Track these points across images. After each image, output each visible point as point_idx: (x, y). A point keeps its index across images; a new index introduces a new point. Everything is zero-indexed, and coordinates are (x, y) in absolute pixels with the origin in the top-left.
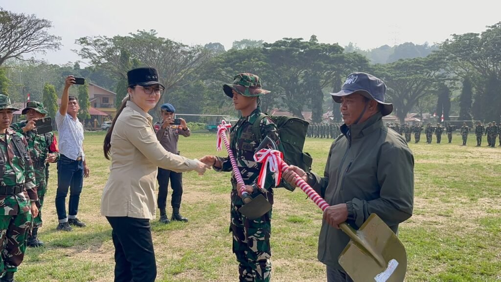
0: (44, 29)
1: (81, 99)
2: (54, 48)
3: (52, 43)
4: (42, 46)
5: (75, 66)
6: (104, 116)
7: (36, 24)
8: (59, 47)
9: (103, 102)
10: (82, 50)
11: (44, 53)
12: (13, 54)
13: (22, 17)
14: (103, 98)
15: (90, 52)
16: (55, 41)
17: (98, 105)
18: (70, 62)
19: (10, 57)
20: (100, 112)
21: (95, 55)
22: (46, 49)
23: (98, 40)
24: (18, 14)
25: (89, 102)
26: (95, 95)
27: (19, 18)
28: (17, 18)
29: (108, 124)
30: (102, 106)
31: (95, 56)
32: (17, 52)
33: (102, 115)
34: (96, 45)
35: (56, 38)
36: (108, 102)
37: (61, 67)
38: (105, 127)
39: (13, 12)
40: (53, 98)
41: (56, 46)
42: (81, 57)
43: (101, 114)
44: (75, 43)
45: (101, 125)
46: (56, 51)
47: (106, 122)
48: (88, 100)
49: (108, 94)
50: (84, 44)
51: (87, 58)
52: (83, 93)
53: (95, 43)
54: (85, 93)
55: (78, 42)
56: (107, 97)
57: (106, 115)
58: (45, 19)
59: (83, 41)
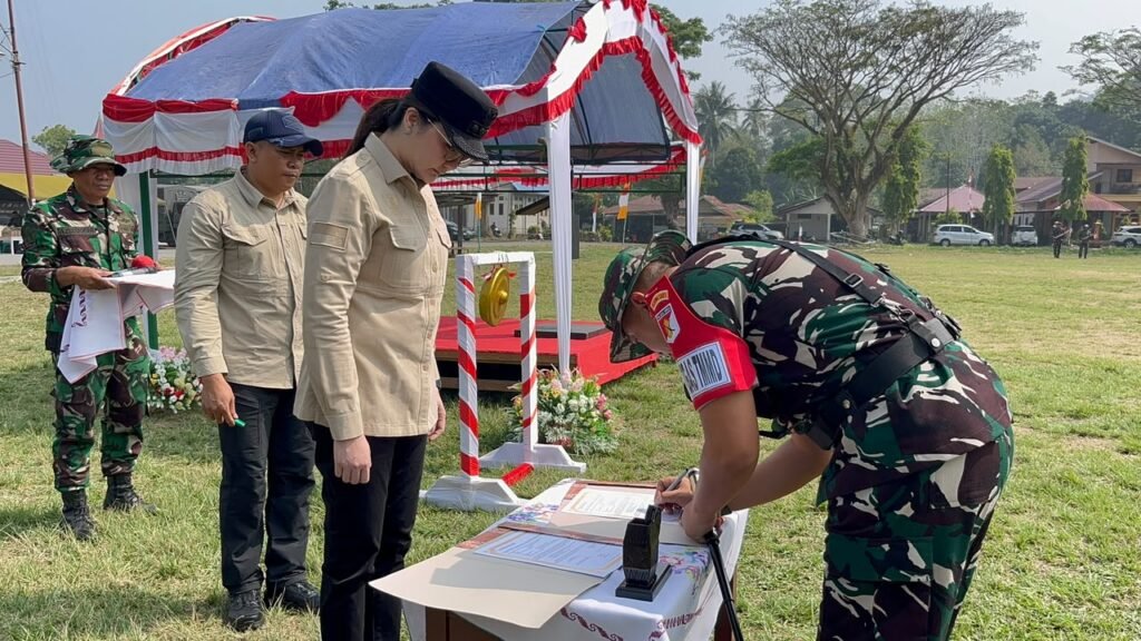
0: (1005, 31)
1: (1068, 175)
2: (1019, 68)
3: (1017, 58)
4: (994, 68)
5: (1045, 100)
6: (1117, 212)
7: (990, 24)
8: (1034, 65)
9: (1118, 181)
10: (1084, 65)
11: (997, 81)
12: (937, 92)
13: (966, 13)
14: (1119, 171)
15: (1102, 66)
16: (1025, 53)
17: (1105, 188)
18: (1033, 92)
19: (933, 98)
20: (1109, 203)
21: (1115, 72)
22: (1003, 74)
23: (1127, 38)
24: (958, 11)
25: (1085, 180)
26: (1098, 164)
27: (959, 18)
28: (954, 16)
29: (1130, 231)
30: (1115, 191)
31: (1113, 76)
32: (947, 86)
33: (1113, 212)
34: (1120, 48)
35: (1027, 46)
36: (1129, 180)
37: (1012, 104)
38: (1121, 239)
39: (949, 8)
40: (1006, 176)
41: (1026, 63)
42: (1077, 81)
43: (1112, 209)
44: (1071, 51)
45: (1111, 235)
46: (1023, 73)
47: (1125, 227)
48: (1084, 176)
49: (1133, 161)
50: (1090, 50)
51: (1092, 81)
52: (1074, 162)
53: (1118, 45)
54: (1079, 161)
55: (1077, 49)
56: (1129, 167)
57: (1124, 210)
58: (1012, 9)
59: (1091, 43)
